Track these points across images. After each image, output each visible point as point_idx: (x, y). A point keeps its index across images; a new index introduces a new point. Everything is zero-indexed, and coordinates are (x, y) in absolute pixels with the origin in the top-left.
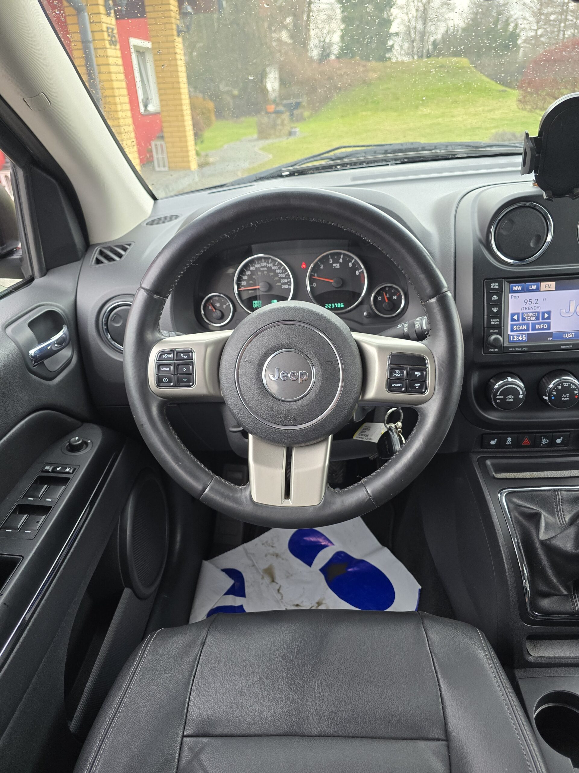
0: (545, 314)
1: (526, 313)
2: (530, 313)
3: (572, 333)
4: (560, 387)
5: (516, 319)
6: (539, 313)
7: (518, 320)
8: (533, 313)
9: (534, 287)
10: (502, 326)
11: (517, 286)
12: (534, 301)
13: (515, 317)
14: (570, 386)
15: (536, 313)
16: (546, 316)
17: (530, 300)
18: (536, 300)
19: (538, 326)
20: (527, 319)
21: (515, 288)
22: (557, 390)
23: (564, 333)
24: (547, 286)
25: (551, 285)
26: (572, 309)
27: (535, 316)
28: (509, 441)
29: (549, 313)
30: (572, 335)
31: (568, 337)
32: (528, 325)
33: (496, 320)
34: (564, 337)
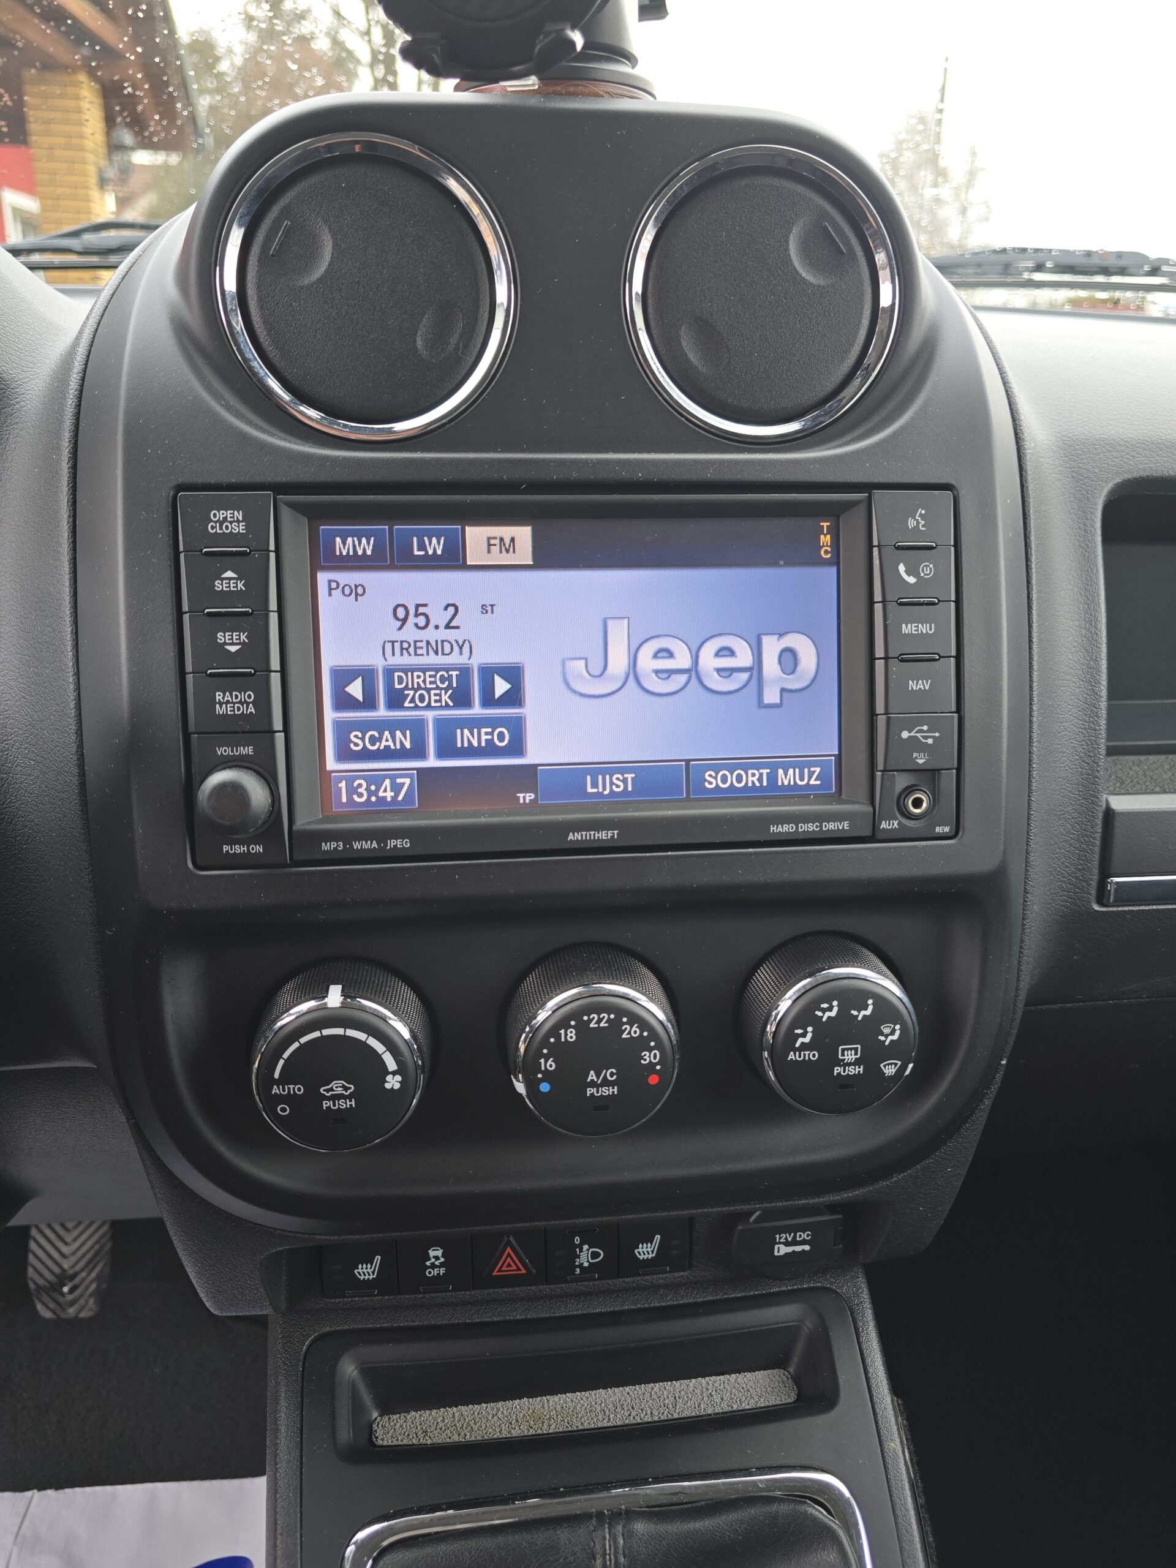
0: (497, 678)
1: (406, 671)
2: (424, 671)
3: (622, 771)
4: (571, 1035)
5: (359, 696)
6: (465, 672)
7: (369, 702)
8: (437, 670)
9: (435, 546)
10: (278, 724)
11: (352, 534)
12: (440, 617)
13: (355, 689)
14: (615, 1027)
15: (454, 673)
16: (501, 687)
17: (421, 610)
18: (446, 608)
19: (464, 737)
20: (413, 700)
21: (343, 547)
22: (559, 1051)
23: (587, 772)
24: (497, 542)
25: (513, 540)
26: (618, 661)
27: (450, 686)
28: (437, 1263)
29: (514, 674)
30: (625, 781)
31: (606, 792)
32: (417, 728)
33: (242, 696)
34: (590, 790)
